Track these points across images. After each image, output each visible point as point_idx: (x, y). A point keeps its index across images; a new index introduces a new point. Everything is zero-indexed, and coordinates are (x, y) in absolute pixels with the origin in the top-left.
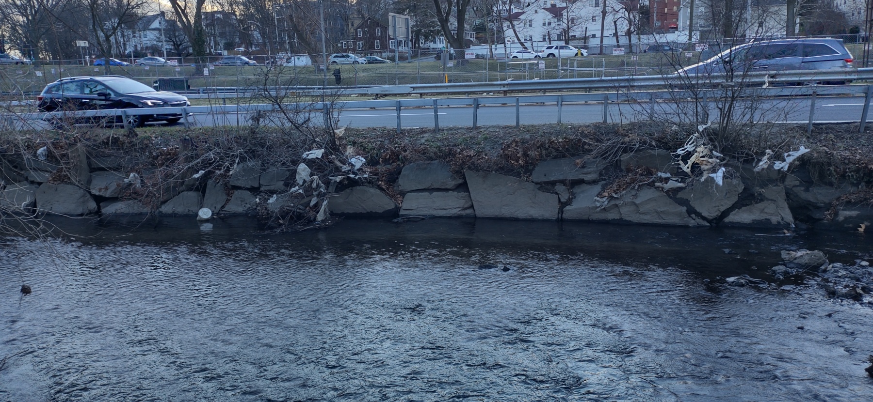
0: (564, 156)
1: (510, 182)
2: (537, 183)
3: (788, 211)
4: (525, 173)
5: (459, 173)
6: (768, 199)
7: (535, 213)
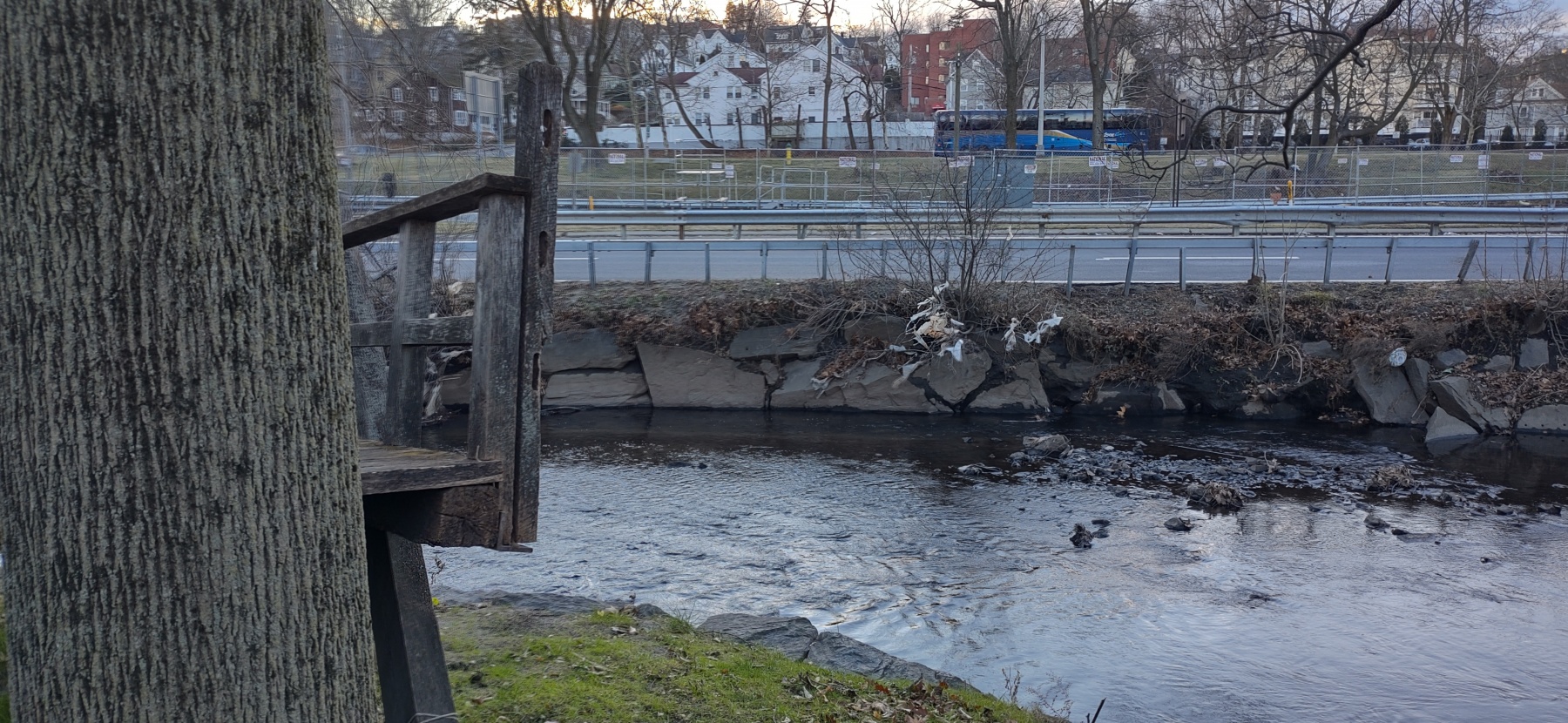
0: (772, 324)
1: (701, 359)
2: (736, 360)
3: (1042, 392)
4: (720, 346)
5: (629, 346)
6: (1019, 378)
7: (734, 399)
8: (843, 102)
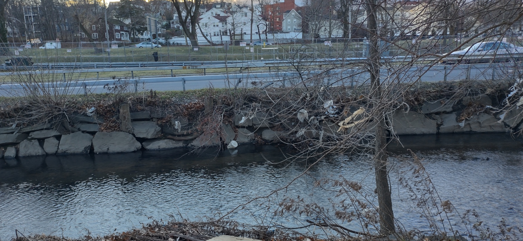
2: (425, 114)
7: (425, 130)
8: (257, 27)
